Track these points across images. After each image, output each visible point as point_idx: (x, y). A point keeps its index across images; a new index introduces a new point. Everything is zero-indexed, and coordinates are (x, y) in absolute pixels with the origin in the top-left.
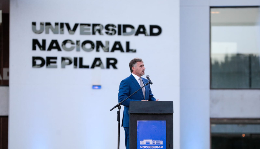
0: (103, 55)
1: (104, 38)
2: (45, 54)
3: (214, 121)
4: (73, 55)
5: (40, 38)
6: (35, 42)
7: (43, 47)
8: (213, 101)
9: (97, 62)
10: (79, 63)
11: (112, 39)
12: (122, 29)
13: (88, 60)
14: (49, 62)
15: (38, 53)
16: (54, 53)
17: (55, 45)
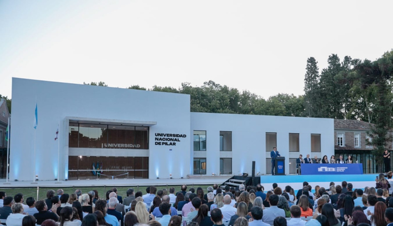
0: (172, 142)
1: (172, 138)
2: (158, 141)
3: (194, 158)
4: (165, 142)
5: (157, 137)
6: (156, 138)
7: (158, 140)
8: (194, 154)
9: (171, 144)
10: (166, 144)
11: (174, 138)
12: (177, 135)
13: (169, 143)
14: (159, 144)
15: (157, 141)
16: (160, 141)
17: (160, 139)
